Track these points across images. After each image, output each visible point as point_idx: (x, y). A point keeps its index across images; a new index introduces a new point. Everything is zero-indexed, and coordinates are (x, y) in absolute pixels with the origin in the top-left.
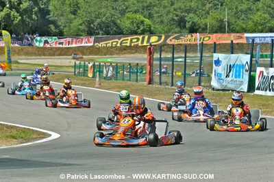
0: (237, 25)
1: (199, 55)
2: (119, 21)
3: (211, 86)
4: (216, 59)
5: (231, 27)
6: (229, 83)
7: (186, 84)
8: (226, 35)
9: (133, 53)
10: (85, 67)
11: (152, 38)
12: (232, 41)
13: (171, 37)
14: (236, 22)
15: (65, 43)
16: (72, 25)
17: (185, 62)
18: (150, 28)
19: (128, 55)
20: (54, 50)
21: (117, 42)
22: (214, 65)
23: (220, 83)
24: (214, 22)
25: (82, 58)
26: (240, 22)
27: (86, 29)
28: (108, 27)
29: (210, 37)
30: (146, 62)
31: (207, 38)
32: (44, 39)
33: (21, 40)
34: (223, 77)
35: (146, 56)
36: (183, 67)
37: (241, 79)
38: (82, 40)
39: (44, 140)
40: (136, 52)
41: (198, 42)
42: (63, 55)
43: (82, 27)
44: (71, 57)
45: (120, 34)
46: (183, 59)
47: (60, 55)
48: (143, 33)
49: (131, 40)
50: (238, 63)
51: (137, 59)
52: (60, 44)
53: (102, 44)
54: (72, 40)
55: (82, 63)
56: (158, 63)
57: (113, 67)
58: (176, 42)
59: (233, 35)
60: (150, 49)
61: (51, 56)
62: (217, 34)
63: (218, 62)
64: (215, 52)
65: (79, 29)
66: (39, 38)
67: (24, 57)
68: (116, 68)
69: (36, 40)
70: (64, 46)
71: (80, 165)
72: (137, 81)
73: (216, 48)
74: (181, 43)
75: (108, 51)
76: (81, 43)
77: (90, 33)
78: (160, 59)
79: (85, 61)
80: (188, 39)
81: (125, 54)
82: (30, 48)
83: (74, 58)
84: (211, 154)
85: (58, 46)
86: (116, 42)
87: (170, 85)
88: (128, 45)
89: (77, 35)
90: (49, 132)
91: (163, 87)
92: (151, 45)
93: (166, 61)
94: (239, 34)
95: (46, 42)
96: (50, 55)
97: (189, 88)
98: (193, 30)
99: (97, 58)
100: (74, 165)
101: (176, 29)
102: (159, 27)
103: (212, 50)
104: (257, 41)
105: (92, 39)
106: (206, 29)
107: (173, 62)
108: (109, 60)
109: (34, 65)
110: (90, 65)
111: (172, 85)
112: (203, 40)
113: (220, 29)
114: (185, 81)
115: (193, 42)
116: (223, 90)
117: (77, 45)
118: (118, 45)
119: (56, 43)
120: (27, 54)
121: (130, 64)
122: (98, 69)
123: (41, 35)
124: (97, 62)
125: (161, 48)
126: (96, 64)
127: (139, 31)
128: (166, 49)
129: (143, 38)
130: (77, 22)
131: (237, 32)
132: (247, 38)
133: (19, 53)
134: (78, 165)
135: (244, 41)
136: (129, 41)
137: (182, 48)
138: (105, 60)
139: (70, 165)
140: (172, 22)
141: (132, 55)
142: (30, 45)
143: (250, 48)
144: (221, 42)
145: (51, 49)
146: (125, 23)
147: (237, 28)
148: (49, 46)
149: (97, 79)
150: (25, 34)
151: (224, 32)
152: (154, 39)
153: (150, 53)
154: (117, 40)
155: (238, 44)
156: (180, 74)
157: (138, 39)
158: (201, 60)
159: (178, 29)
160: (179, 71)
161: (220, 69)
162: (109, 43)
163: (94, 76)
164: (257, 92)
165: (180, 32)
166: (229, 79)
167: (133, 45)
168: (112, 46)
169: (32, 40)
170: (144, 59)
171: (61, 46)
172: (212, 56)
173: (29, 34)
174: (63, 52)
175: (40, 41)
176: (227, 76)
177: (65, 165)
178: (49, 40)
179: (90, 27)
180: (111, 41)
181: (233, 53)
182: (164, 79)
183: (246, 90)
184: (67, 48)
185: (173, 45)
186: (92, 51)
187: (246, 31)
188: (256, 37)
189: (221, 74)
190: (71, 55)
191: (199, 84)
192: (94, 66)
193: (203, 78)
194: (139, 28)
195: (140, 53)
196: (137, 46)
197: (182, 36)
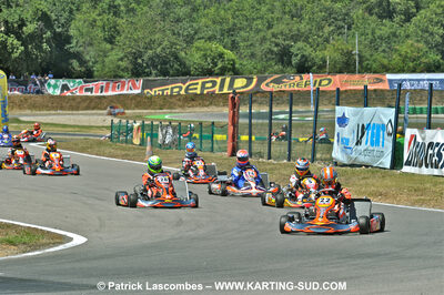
0: (374, 61)
1: (312, 108)
2: (183, 54)
3: (332, 159)
4: (340, 115)
5: (365, 64)
6: (361, 154)
7: (293, 155)
8: (357, 76)
9: (206, 106)
10: (129, 129)
11: (236, 81)
12: (366, 87)
13: (268, 80)
14: (371, 55)
15: (96, 89)
16: (106, 60)
17: (291, 120)
18: (233, 65)
19: (197, 109)
20: (79, 100)
21: (181, 88)
22: (337, 125)
23: (346, 153)
24: (337, 56)
25: (123, 113)
26: (379, 56)
27: (131, 67)
28: (165, 63)
29: (330, 81)
30: (227, 120)
31: (327, 82)
32: (61, 82)
33: (25, 84)
34: (352, 144)
35: (226, 110)
37: (380, 148)
38: (124, 84)
39: (61, 247)
40: (211, 104)
41: (312, 88)
42: (93, 109)
43: (123, 64)
44: (105, 112)
45: (184, 74)
46: (287, 116)
47: (87, 108)
48: (222, 72)
49: (204, 83)
50: (375, 121)
51: (212, 115)
52: (87, 90)
53: (156, 91)
54: (108, 85)
55: (124, 121)
56: (247, 121)
57: (174, 128)
58: (274, 88)
59: (367, 76)
60: (233, 98)
62: (342, 75)
63: (343, 121)
64: (338, 105)
65: (119, 67)
66: (53, 82)
67: (28, 112)
68: (179, 129)
69: (49, 85)
70: (94, 94)
72: (212, 150)
73: (340, 97)
74: (283, 88)
75: (166, 102)
76: (122, 89)
77: (137, 73)
78: (250, 116)
79: (128, 118)
80: (294, 83)
81: (193, 106)
82: (38, 98)
83: (110, 114)
85: (84, 94)
86: (178, 88)
87: (266, 155)
88: (198, 92)
89: (115, 77)
90: (69, 235)
91: (254, 159)
92: (234, 93)
93: (259, 118)
94: (376, 76)
95: (65, 87)
96: (72, 108)
98: (303, 69)
99: (148, 114)
101: (276, 67)
102: (248, 64)
103: (334, 100)
104: (407, 86)
105: (140, 83)
106: (325, 67)
107: (271, 119)
108: (167, 117)
110: (136, 125)
111: (269, 158)
112: (320, 84)
113: (347, 66)
114: (290, 150)
115: (303, 88)
116: (352, 166)
117: (115, 93)
118: (183, 92)
119: (81, 89)
120: (34, 107)
121: (201, 124)
122: (150, 130)
124: (147, 120)
125: (251, 97)
126: (146, 123)
127: (216, 70)
128: (260, 100)
129: (223, 81)
130: (114, 55)
131: (375, 72)
132: (390, 81)
133: (20, 105)
135: (385, 86)
136: (199, 87)
137: (286, 97)
138: (161, 117)
140: (269, 56)
141: (205, 109)
142: (38, 92)
143: (395, 97)
144: (349, 88)
145: (74, 98)
146: (194, 57)
147: (374, 66)
148: (69, 94)
149: (148, 148)
150: (31, 74)
151: (353, 72)
152: (240, 83)
153: (234, 106)
154: (180, 85)
155: (375, 90)
157: (214, 83)
158: (316, 116)
159: (278, 67)
161: (347, 132)
162: (167, 90)
163: (143, 142)
164: (406, 169)
165: (282, 72)
166: (362, 147)
167: (205, 92)
168: (171, 95)
169: (42, 84)
170: (224, 115)
171: (89, 94)
172: (334, 111)
174: (93, 104)
175: (55, 87)
176: (358, 143)
178: (70, 84)
179: (135, 63)
180: (170, 87)
181: (366, 106)
182: (255, 148)
183: (388, 166)
184: (99, 97)
185: (271, 93)
186: (140, 102)
187: (388, 70)
188: (405, 80)
189: (348, 140)
190: (105, 109)
191: (314, 156)
192: (142, 127)
193: (319, 146)
194: (215, 64)
195: (217, 106)
196: (212, 95)
197: (285, 77)
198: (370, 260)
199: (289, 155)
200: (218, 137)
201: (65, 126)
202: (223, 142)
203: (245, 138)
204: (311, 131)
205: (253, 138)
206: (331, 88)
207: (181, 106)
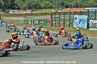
1: (69, 16)
2: (40, 4)
3: (73, 27)
4: (75, 17)
6: (80, 26)
7: (65, 26)
9: (45, 15)
10: (28, 21)
11: (52, 10)
12: (81, 11)
13: (59, 10)
14: (82, 4)
15: (21, 12)
16: (23, 5)
17: (64, 18)
18: (51, 6)
20: (17, 14)
21: (40, 11)
23: (77, 26)
24: (75, 4)
25: (27, 17)
26: (84, 4)
27: (28, 7)
28: (36, 6)
29: (73, 9)
30: (50, 19)
31: (72, 10)
32: (13, 10)
33: (5, 11)
35: (50, 16)
36: (64, 20)
37: (84, 24)
38: (27, 11)
40: (46, 15)
41: (69, 11)
42: (20, 16)
44: (23, 17)
45: (40, 8)
47: (19, 16)
48: (49, 8)
49: (45, 11)
50: (83, 18)
51: (47, 17)
52: (19, 12)
53: (34, 12)
54: (23, 11)
55: (27, 19)
56: (54, 19)
57: (38, 20)
58: (61, 11)
59: (81, 8)
60: (51, 14)
62: (76, 8)
63: (76, 18)
64: (75, 15)
65: (26, 7)
66: (11, 10)
69: (10, 11)
70: (20, 13)
71: (26, 56)
72: (47, 25)
73: (75, 13)
74: (63, 11)
75: (36, 15)
76: (27, 12)
77: (30, 8)
78: (55, 18)
79: (28, 18)
80: (65, 10)
81: (42, 16)
82: (8, 14)
83: (24, 17)
84: (74, 52)
85: (18, 13)
87: (59, 27)
88: (44, 12)
89: (25, 9)
91: (56, 27)
92: (52, 12)
93: (57, 18)
94: (83, 8)
95: (14, 12)
96: (15, 16)
97: (66, 28)
98: (67, 7)
99: (32, 17)
102: (55, 6)
104: (90, 10)
105: (30, 10)
106: (72, 6)
107: (60, 18)
108: (37, 18)
109: (10, 20)
110: (30, 20)
111: (60, 27)
112: (71, 10)
113: (77, 6)
114: (64, 25)
115: (67, 11)
117: (25, 13)
118: (40, 12)
119: (17, 12)
120: (7, 16)
121: (44, 19)
123: (12, 9)
124: (32, 19)
125: (55, 13)
127: (48, 7)
128: (57, 14)
129: (49, 10)
130: (25, 4)
132: (87, 9)
133: (4, 16)
134: (25, 56)
135: (85, 11)
136: (44, 11)
137: (63, 13)
138: (35, 18)
140: (59, 4)
141: (45, 16)
142: (8, 13)
143: (88, 13)
144: (77, 11)
145: (16, 14)
146: (42, 5)
147: (83, 6)
148: (15, 13)
149: (32, 25)
150: (6, 9)
151: (78, 8)
152: (53, 10)
153: (52, 15)
154: (39, 11)
155: (83, 12)
156: (62, 23)
157: (47, 10)
158: (70, 18)
159: (61, 7)
161: (77, 21)
163: (31, 24)
164: (90, 29)
165: (62, 8)
166: (80, 24)
167: (45, 12)
168: (38, 13)
169: (9, 11)
170: (49, 18)
171: (19, 13)
172: (74, 16)
173: (7, 9)
175: (12, 11)
176: (79, 23)
178: (15, 11)
179: (29, 6)
180: (37, 11)
181: (81, 15)
182: (56, 25)
183: (86, 28)
184: (21, 14)
185: (60, 12)
186: (31, 15)
187: (86, 7)
188: (90, 9)
189: (77, 23)
191: (69, 26)
193: (71, 24)
194: (47, 6)
195: (48, 15)
196: (47, 13)
197: (63, 9)
201: (14, 20)
203: (54, 22)
204: (69, 21)
205: (56, 22)
206: (73, 11)
207: (40, 16)
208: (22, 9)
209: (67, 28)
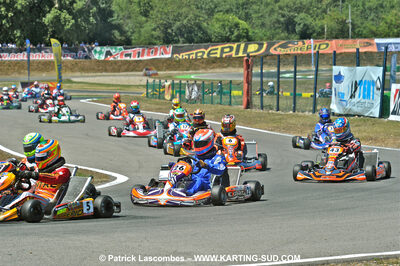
0: (364, 28)
1: (313, 68)
2: (205, 24)
4: (337, 73)
5: (357, 30)
6: (355, 105)
7: (297, 107)
8: (350, 41)
9: (225, 67)
11: (250, 46)
12: (358, 49)
13: (276, 46)
14: (362, 23)
15: (134, 55)
16: (142, 30)
17: (295, 78)
18: (247, 33)
19: (218, 70)
20: (119, 64)
21: (204, 53)
22: (334, 82)
23: (342, 105)
24: (333, 24)
25: (157, 74)
26: (368, 24)
27: (162, 35)
28: (190, 32)
29: (327, 45)
30: (242, 79)
31: (324, 46)
32: (105, 49)
33: (75, 51)
34: (347, 97)
35: (242, 71)
36: (293, 85)
37: (371, 100)
38: (156, 50)
39: (107, 185)
40: (228, 66)
41: (313, 51)
42: (132, 71)
43: (156, 33)
44: (142, 73)
45: (207, 41)
46: (292, 75)
47: (127, 70)
48: (238, 39)
49: (222, 49)
50: (366, 78)
51: (229, 75)
52: (126, 55)
53: (183, 56)
54: (143, 51)
55: (157, 80)
56: (259, 79)
57: (198, 86)
58: (282, 51)
59: (359, 41)
60: (247, 61)
61: (115, 72)
62: (337, 40)
63: (339, 78)
64: (335, 65)
65: (152, 36)
66: (98, 49)
67: (78, 74)
68: (201, 87)
69: (95, 51)
70: (132, 59)
72: (230, 104)
73: (336, 59)
74: (289, 52)
75: (192, 65)
76: (156, 54)
77: (167, 40)
78: (262, 75)
79: (160, 79)
80: (298, 47)
81: (213, 68)
82: (87, 63)
83: (146, 75)
85: (125, 58)
86: (202, 53)
88: (218, 56)
89: (149, 44)
90: (114, 174)
91: (265, 111)
92: (248, 55)
93: (268, 77)
94: (366, 40)
95: (108, 53)
96: (114, 70)
97: (300, 113)
98: (305, 35)
99: (176, 74)
100: (148, 217)
101: (283, 35)
102: (259, 32)
103: (331, 62)
104: (392, 48)
105: (170, 48)
106: (323, 33)
107: (279, 78)
108: (192, 77)
109: (93, 84)
110: (167, 84)
111: (278, 110)
112: (319, 48)
113: (342, 33)
114: (295, 103)
115: (305, 51)
116: (347, 115)
117: (149, 58)
118: (205, 56)
119: (122, 54)
120: (83, 69)
121: (220, 82)
122: (178, 88)
123: (101, 44)
124: (176, 79)
125: (262, 60)
126: (176, 82)
127: (233, 37)
128: (269, 62)
129: (238, 47)
130: (149, 26)
131: (365, 37)
132: (378, 45)
133: (73, 68)
135: (374, 49)
136: (219, 52)
137: (291, 59)
138: (187, 77)
139: (142, 217)
140: (276, 25)
141: (225, 70)
142: (87, 57)
143: (383, 58)
144: (344, 51)
145: (116, 62)
146: (214, 27)
148: (112, 59)
150: (80, 43)
151: (347, 37)
152: (252, 48)
153: (248, 67)
154: (203, 50)
155: (365, 53)
156: (288, 94)
157: (231, 48)
158: (316, 75)
160: (286, 90)
161: (344, 88)
164: (392, 118)
165: (287, 38)
166: (355, 100)
167: (224, 55)
168: (196, 58)
169: (90, 51)
170: (240, 75)
171: (128, 58)
172: (331, 70)
173: (85, 43)
174: (131, 67)
175: (100, 53)
176: (352, 96)
177: (135, 217)
178: (113, 51)
179: (166, 33)
180: (194, 52)
181: (358, 66)
182: (266, 102)
184: (136, 61)
185: (279, 56)
186: (170, 64)
189: (343, 94)
190: (142, 71)
191: (315, 108)
192: (173, 86)
194: (232, 33)
195: (234, 67)
196: (230, 58)
197: (290, 43)
198: (362, 194)
199: (294, 107)
200: (235, 93)
201: (109, 85)
202: (240, 97)
204: (312, 87)
206: (329, 51)
207: (204, 68)
208: (139, 45)
209: (307, 113)
